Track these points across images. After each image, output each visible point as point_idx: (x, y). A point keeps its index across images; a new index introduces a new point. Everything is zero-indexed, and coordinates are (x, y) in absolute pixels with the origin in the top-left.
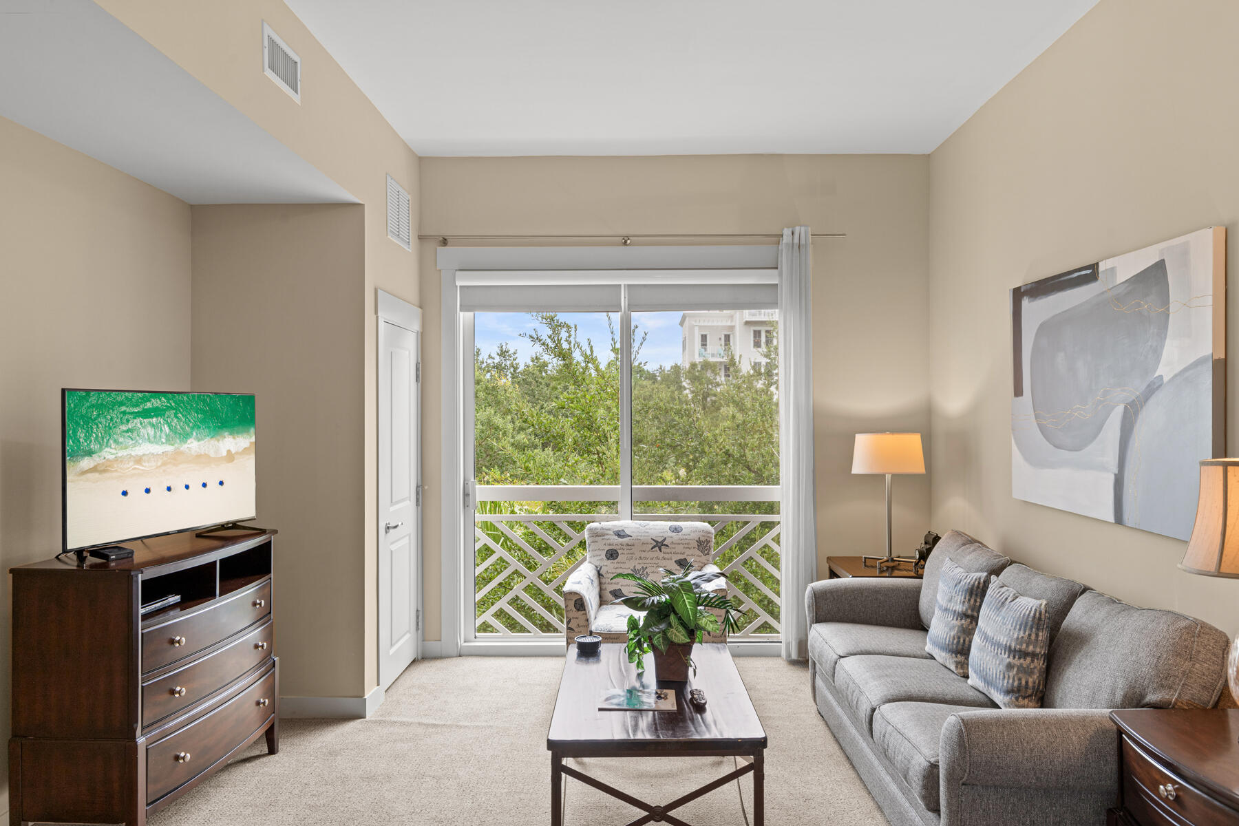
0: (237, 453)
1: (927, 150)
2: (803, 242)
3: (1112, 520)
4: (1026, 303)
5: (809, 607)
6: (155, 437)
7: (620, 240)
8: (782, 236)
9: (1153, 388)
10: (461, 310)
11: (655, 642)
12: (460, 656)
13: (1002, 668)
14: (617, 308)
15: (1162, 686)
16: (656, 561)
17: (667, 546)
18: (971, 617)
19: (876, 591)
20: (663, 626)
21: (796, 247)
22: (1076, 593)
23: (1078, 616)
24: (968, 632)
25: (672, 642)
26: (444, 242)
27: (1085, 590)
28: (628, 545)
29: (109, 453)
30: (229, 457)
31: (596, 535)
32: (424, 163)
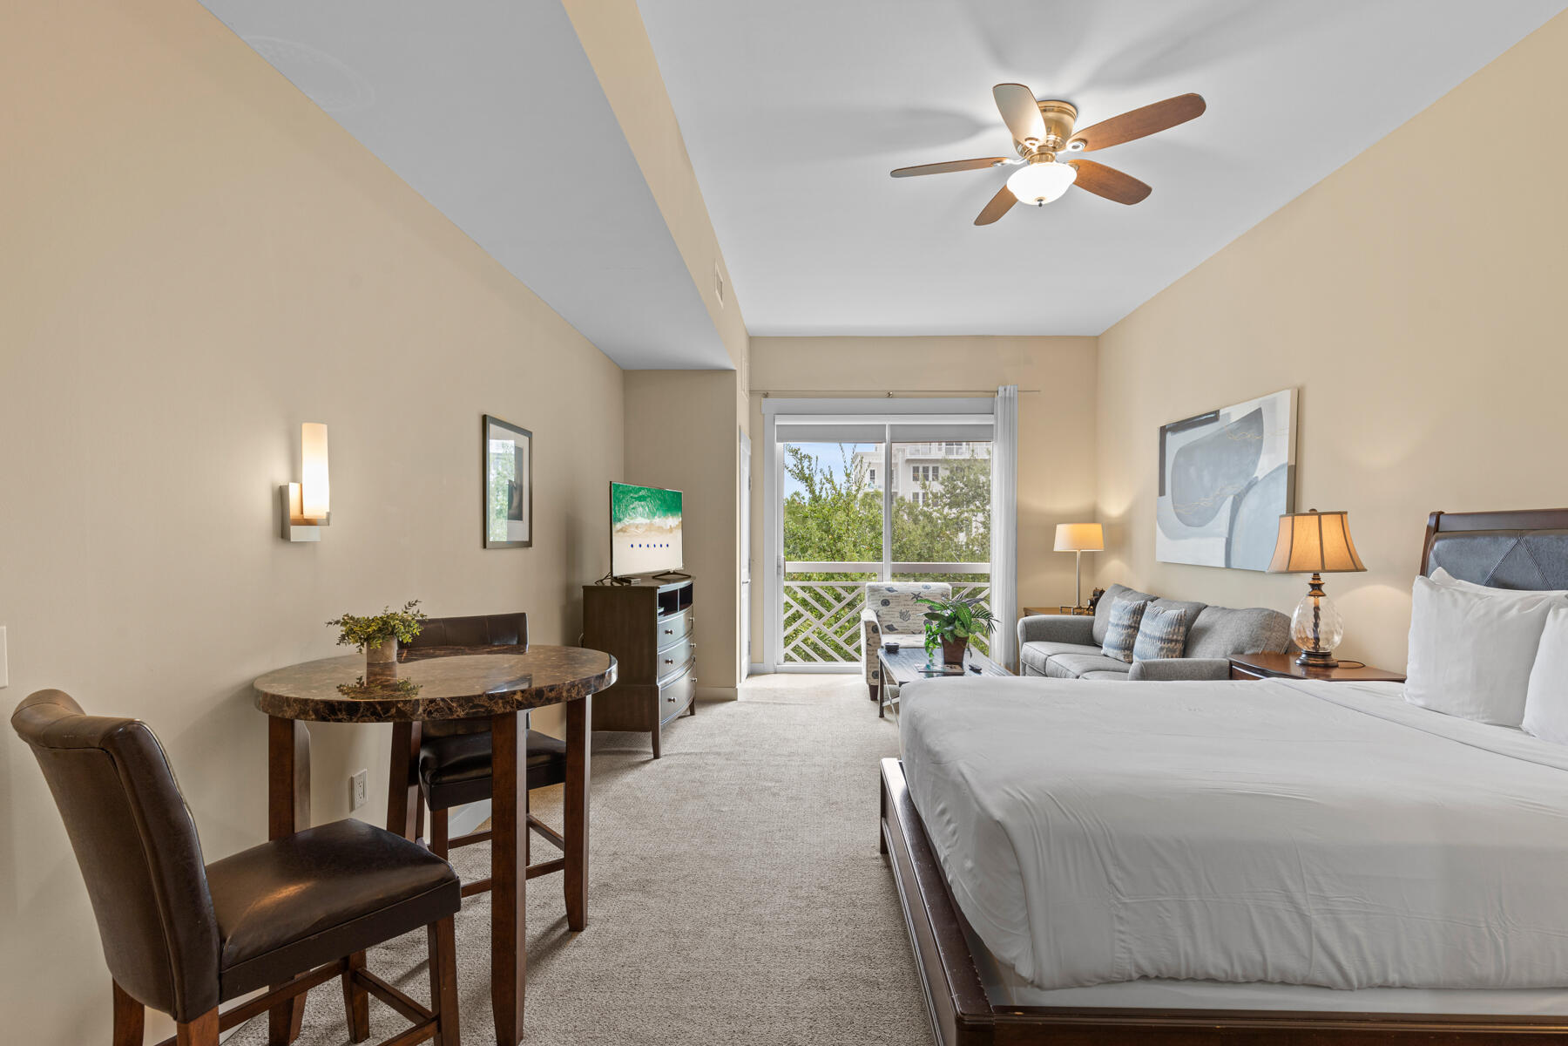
0: (677, 528)
1: (1097, 334)
2: (1012, 395)
3: (1223, 565)
4: (1169, 436)
5: (1021, 632)
7: (886, 394)
8: (997, 392)
9: (1250, 486)
10: (778, 441)
11: (946, 637)
12: (776, 673)
13: (1157, 650)
15: (1254, 646)
16: (914, 607)
17: (921, 597)
18: (1134, 628)
19: (1065, 622)
20: (950, 628)
21: (1007, 400)
22: (1200, 609)
23: (1202, 619)
24: (1133, 637)
25: (957, 637)
26: (766, 396)
27: (1206, 606)
28: (895, 596)
30: (671, 530)
31: (873, 590)
32: (753, 341)
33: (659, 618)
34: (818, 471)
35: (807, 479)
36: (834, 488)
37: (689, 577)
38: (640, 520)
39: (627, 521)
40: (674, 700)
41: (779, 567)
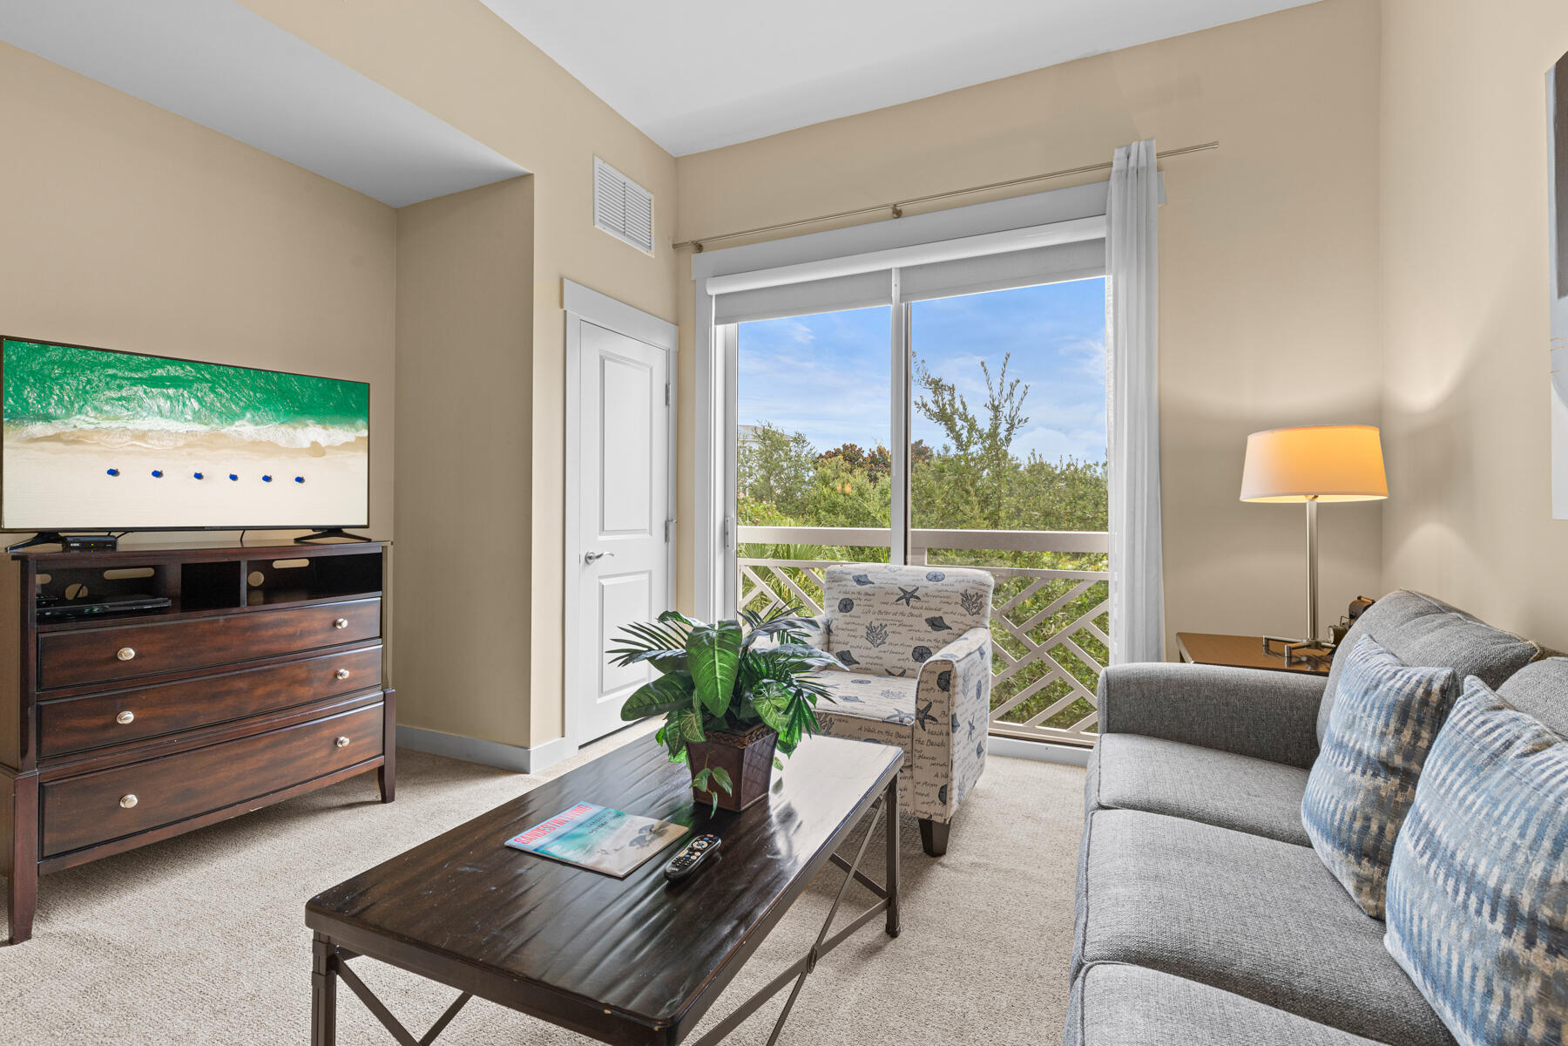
0: (330, 447)
2: (1143, 163)
5: (1101, 704)
6: (172, 412)
7: (891, 211)
10: (716, 324)
14: (887, 298)
16: (899, 617)
17: (918, 598)
18: (1398, 773)
24: (1396, 809)
26: (699, 248)
28: (867, 594)
29: (83, 421)
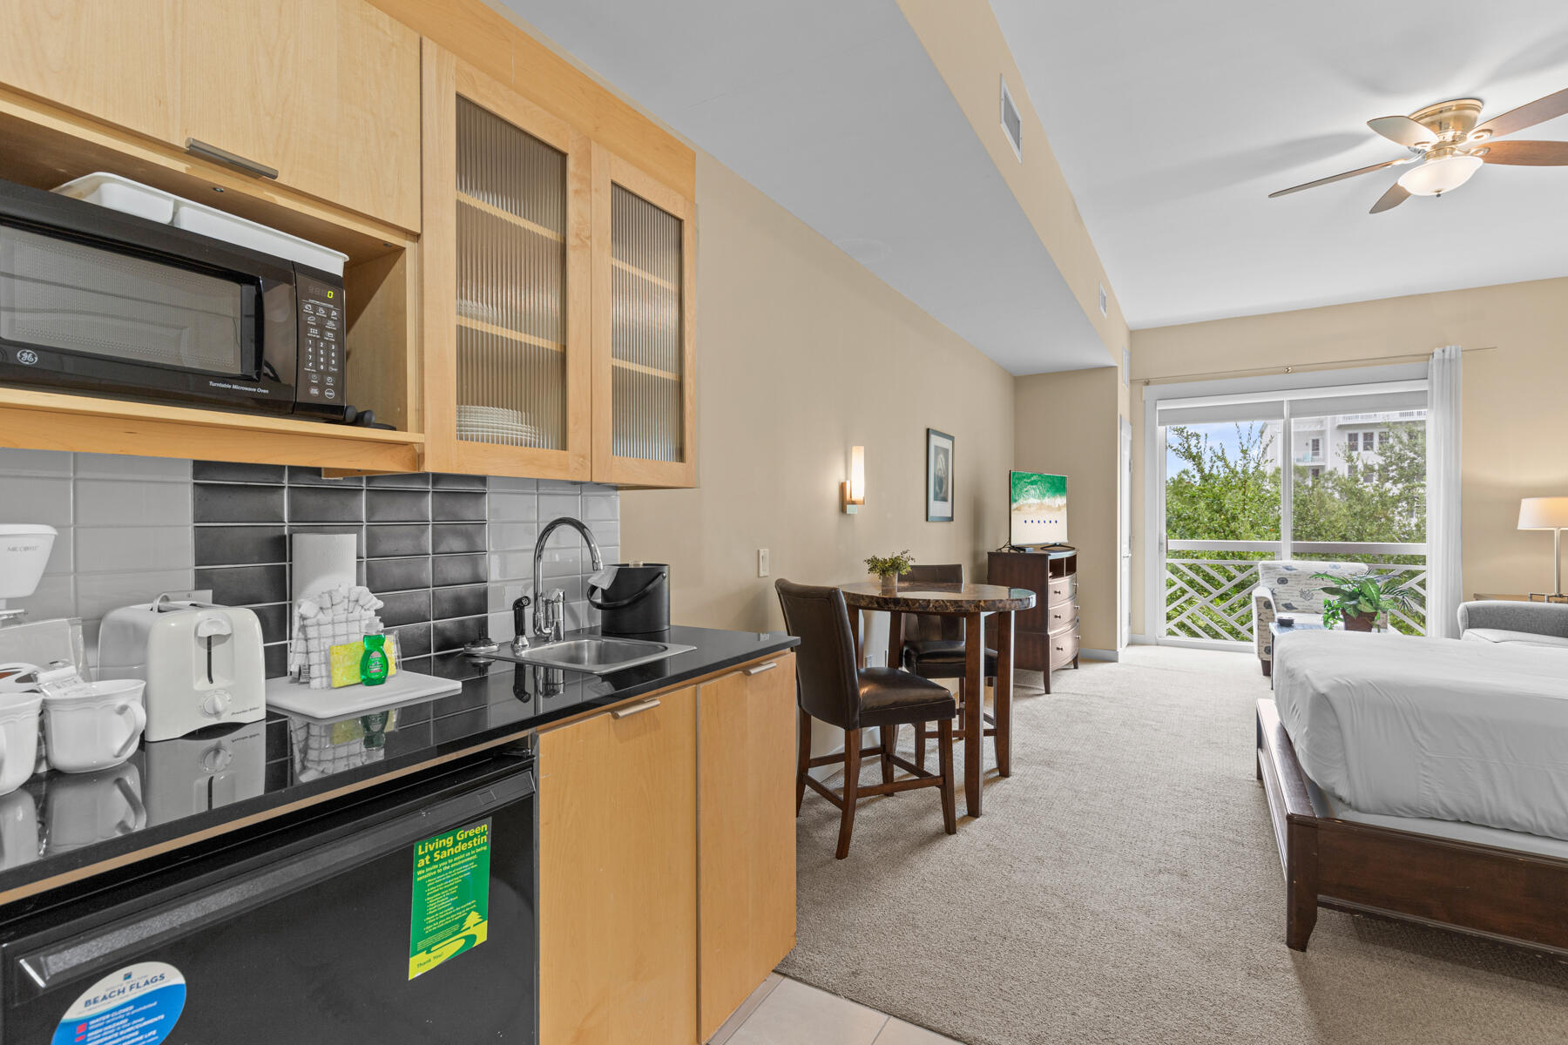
0: (1062, 506)
2: (1453, 357)
5: (1462, 618)
6: (1034, 495)
7: (1283, 370)
8: (1433, 354)
10: (1161, 423)
11: (1348, 611)
12: (1158, 645)
14: (1282, 416)
20: (1353, 604)
21: (1447, 362)
26: (1147, 383)
29: (1024, 501)
30: (1059, 508)
31: (1268, 568)
32: (1134, 334)
33: (1050, 580)
34: (1208, 449)
35: (1196, 458)
36: (1227, 466)
37: (1073, 549)
38: (1032, 501)
39: (1021, 501)
40: (1062, 649)
41: (1161, 544)
